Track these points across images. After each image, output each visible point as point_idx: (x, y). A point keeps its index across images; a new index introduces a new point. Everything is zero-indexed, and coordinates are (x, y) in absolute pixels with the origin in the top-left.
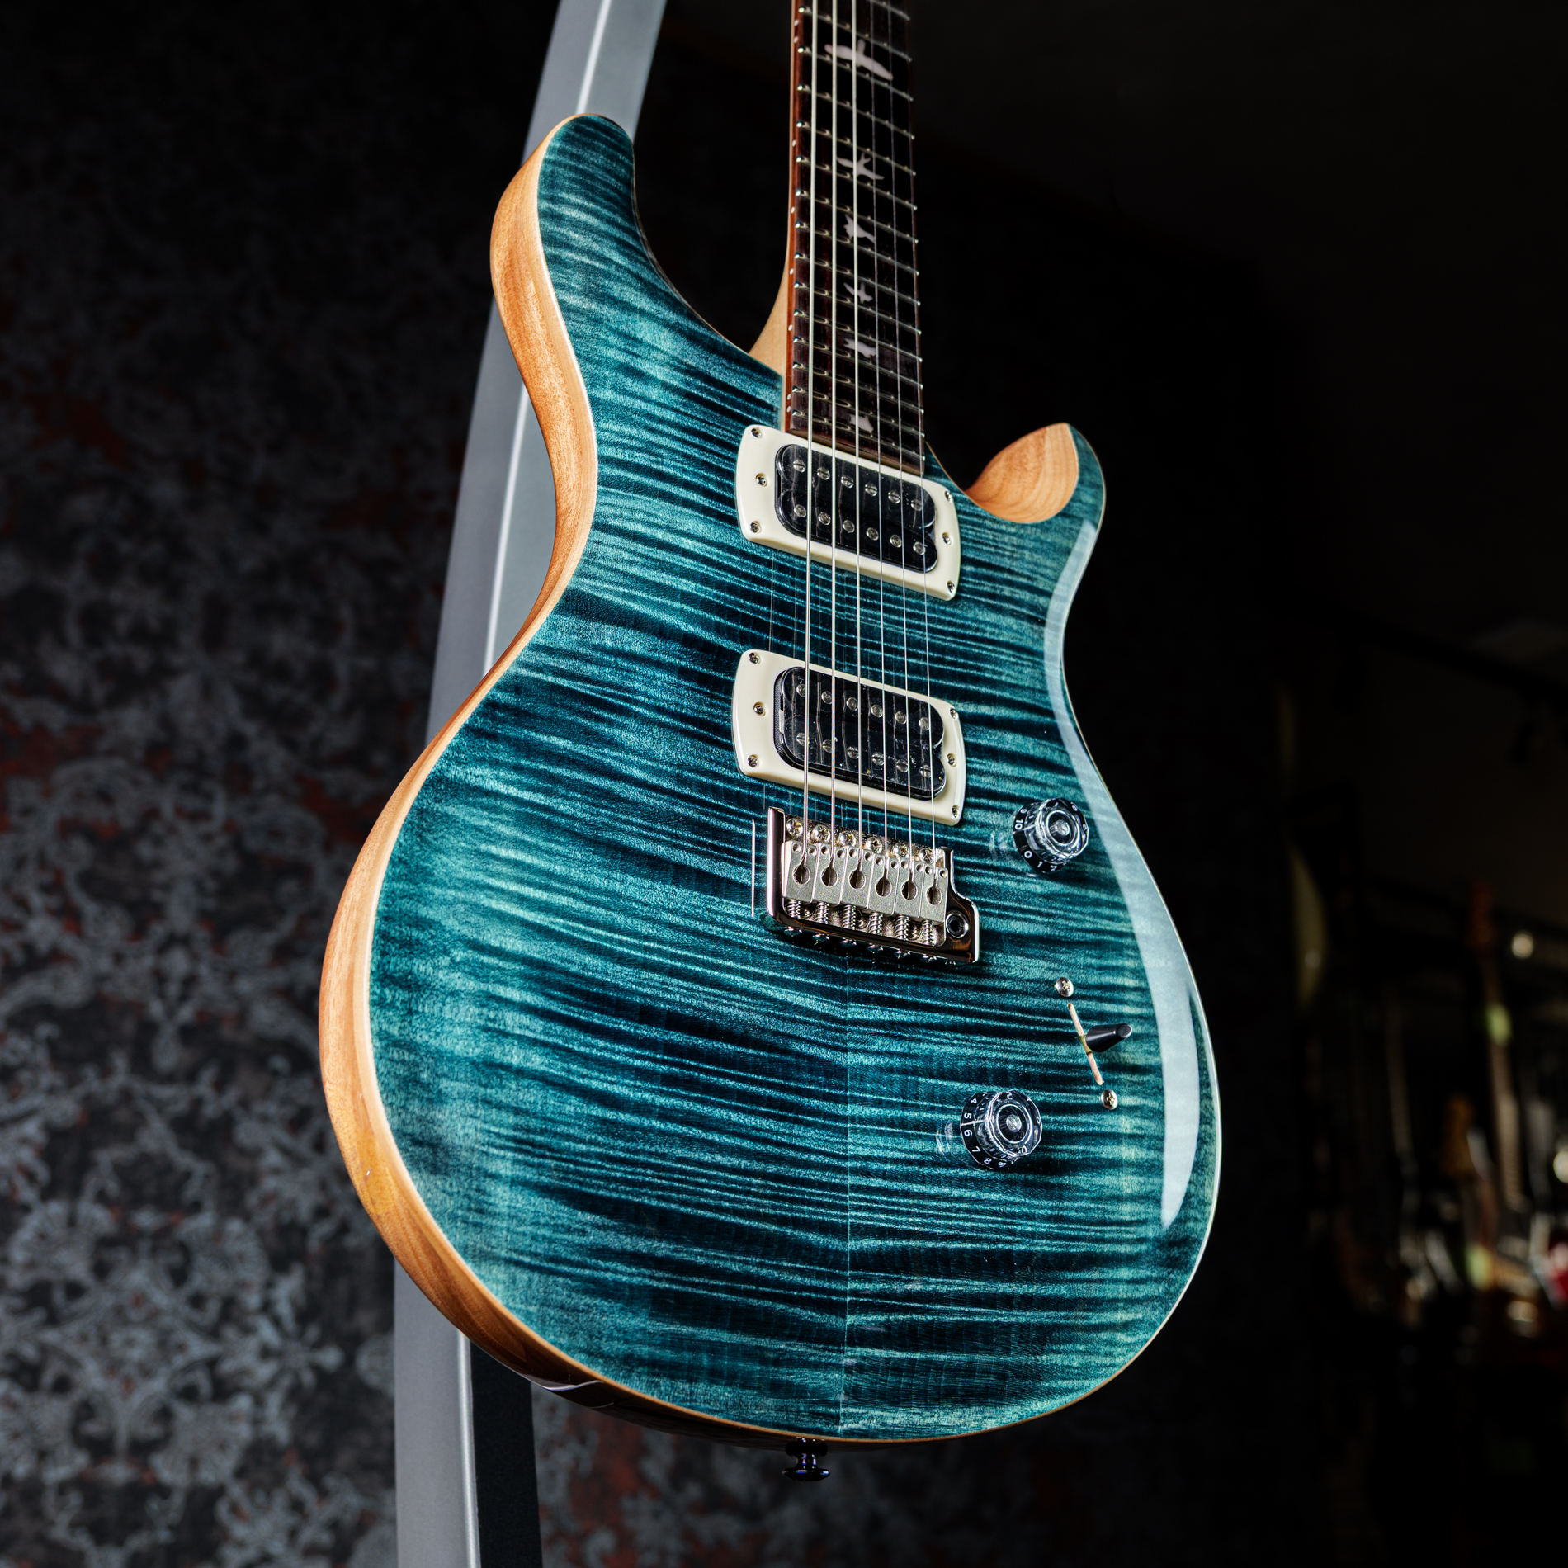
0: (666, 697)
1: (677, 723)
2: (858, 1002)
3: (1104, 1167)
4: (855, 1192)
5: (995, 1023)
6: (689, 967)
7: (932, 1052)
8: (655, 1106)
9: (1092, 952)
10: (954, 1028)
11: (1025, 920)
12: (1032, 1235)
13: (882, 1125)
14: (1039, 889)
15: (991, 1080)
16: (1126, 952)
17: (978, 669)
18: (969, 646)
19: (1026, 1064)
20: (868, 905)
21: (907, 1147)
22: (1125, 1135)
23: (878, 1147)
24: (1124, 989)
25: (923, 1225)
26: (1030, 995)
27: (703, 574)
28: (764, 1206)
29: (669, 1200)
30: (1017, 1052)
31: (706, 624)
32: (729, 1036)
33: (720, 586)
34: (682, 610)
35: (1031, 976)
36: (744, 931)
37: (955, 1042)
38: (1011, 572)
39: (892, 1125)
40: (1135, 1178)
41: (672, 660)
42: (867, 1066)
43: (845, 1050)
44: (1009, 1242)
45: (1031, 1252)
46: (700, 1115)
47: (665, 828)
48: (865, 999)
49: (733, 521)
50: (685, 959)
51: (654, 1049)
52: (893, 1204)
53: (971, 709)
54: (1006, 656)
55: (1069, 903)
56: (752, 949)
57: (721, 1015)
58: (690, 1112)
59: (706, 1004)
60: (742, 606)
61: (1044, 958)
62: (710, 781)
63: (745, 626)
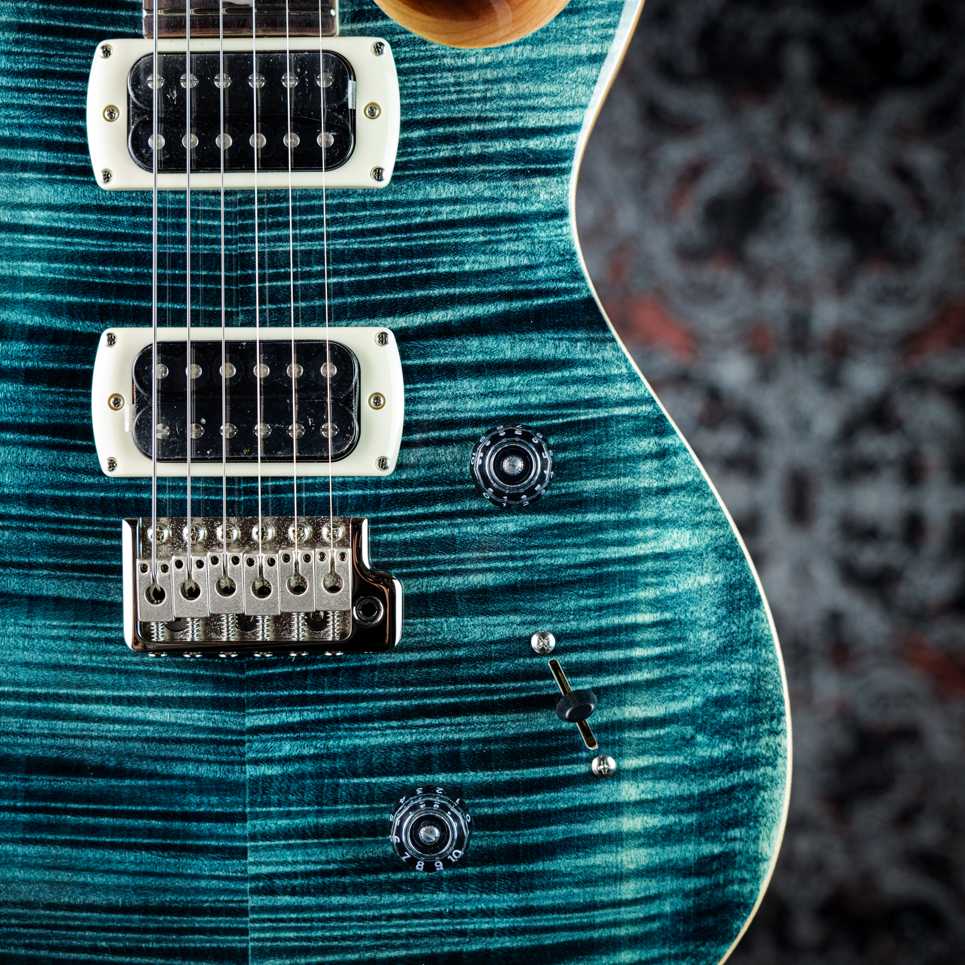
0: (10, 410)
1: (25, 437)
2: (260, 707)
3: (595, 845)
4: (257, 913)
5: (444, 701)
6: (51, 705)
7: (356, 747)
8: (17, 856)
9: (591, 591)
10: (387, 715)
11: (490, 570)
12: (490, 933)
13: (291, 838)
14: (512, 528)
15: (436, 767)
16: (642, 580)
17: (430, 266)
18: (415, 239)
19: (486, 741)
20: (245, 610)
21: (323, 858)
22: (628, 804)
23: (285, 863)
24: (635, 627)
25: (344, 938)
26: (496, 659)
27: (50, 250)
28: (147, 941)
29: (39, 947)
30: (473, 730)
31: (54, 309)
32: (101, 771)
33: (71, 258)
34: (26, 302)
35: (497, 636)
36: (115, 654)
37: (389, 732)
38: (480, 120)
39: (304, 836)
40: (643, 852)
41: (16, 364)
42: (270, 777)
43: (243, 763)
44: (457, 944)
45: (488, 951)
46: (70, 858)
47: (15, 559)
48: (270, 703)
49: (87, 171)
50: (46, 697)
51: (14, 798)
52: (305, 920)
53: (418, 320)
54: (474, 235)
55: (555, 537)
56: (126, 672)
57: (89, 750)
58: (57, 857)
59: (72, 741)
60: (101, 275)
61: (516, 611)
62: (69, 494)
63: (106, 298)
